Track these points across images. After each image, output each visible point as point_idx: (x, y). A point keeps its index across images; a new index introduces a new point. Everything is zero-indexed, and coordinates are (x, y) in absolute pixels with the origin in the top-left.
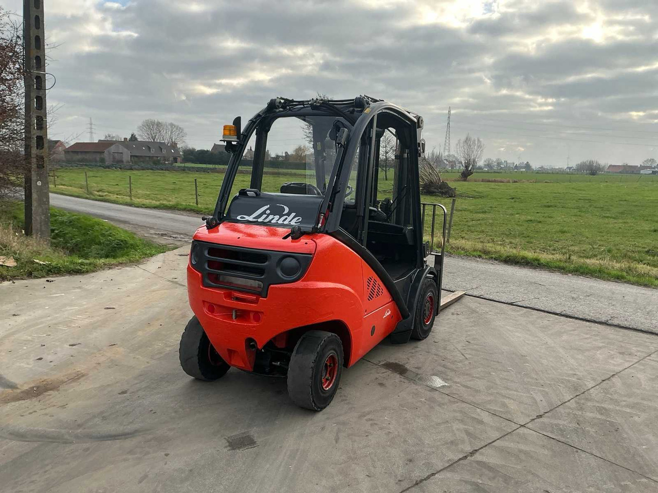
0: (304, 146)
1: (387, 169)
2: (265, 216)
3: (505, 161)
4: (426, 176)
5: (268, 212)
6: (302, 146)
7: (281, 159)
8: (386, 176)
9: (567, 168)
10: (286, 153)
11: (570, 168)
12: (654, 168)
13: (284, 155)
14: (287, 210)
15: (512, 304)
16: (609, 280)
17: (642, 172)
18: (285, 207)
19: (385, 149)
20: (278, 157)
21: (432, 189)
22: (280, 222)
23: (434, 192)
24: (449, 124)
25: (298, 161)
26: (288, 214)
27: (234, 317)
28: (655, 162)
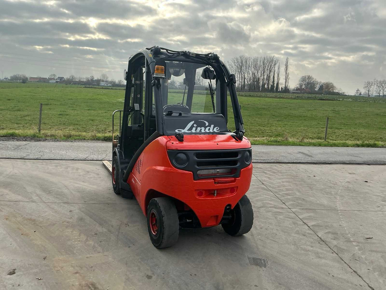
2: (194, 129)
5: (195, 125)
9: (5, 78)
11: (6, 79)
12: (56, 79)
14: (207, 124)
17: (50, 81)
22: (203, 131)
26: (209, 126)
27: (215, 195)
28: (56, 76)
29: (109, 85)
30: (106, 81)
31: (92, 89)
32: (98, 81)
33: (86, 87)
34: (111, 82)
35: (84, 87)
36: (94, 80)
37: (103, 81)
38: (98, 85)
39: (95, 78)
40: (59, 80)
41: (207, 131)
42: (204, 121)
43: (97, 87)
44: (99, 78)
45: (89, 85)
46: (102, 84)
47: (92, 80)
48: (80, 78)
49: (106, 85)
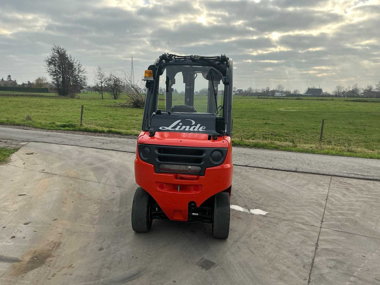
0: (42, 78)
1: (103, 92)
2: (179, 127)
3: (164, 89)
4: (135, 97)
5: (181, 124)
6: (41, 78)
7: (25, 86)
8: (102, 97)
10: (29, 82)
13: (27, 83)
14: (194, 123)
15: (246, 166)
16: (273, 150)
18: (192, 121)
19: (100, 80)
20: (23, 84)
21: (139, 105)
22: (187, 130)
23: (140, 106)
24: (132, 66)
25: (39, 87)
27: (179, 190)
28: (236, 89)
29: (283, 95)
30: (282, 92)
31: (263, 100)
32: (273, 92)
33: (259, 98)
34: (286, 92)
35: (257, 98)
36: (270, 91)
37: (278, 92)
38: (273, 95)
39: (271, 89)
40: (238, 92)
41: (191, 129)
42: (192, 120)
43: (272, 97)
44: (275, 89)
45: (264, 95)
46: (277, 94)
47: (268, 91)
48: (257, 90)
49: (280, 95)
